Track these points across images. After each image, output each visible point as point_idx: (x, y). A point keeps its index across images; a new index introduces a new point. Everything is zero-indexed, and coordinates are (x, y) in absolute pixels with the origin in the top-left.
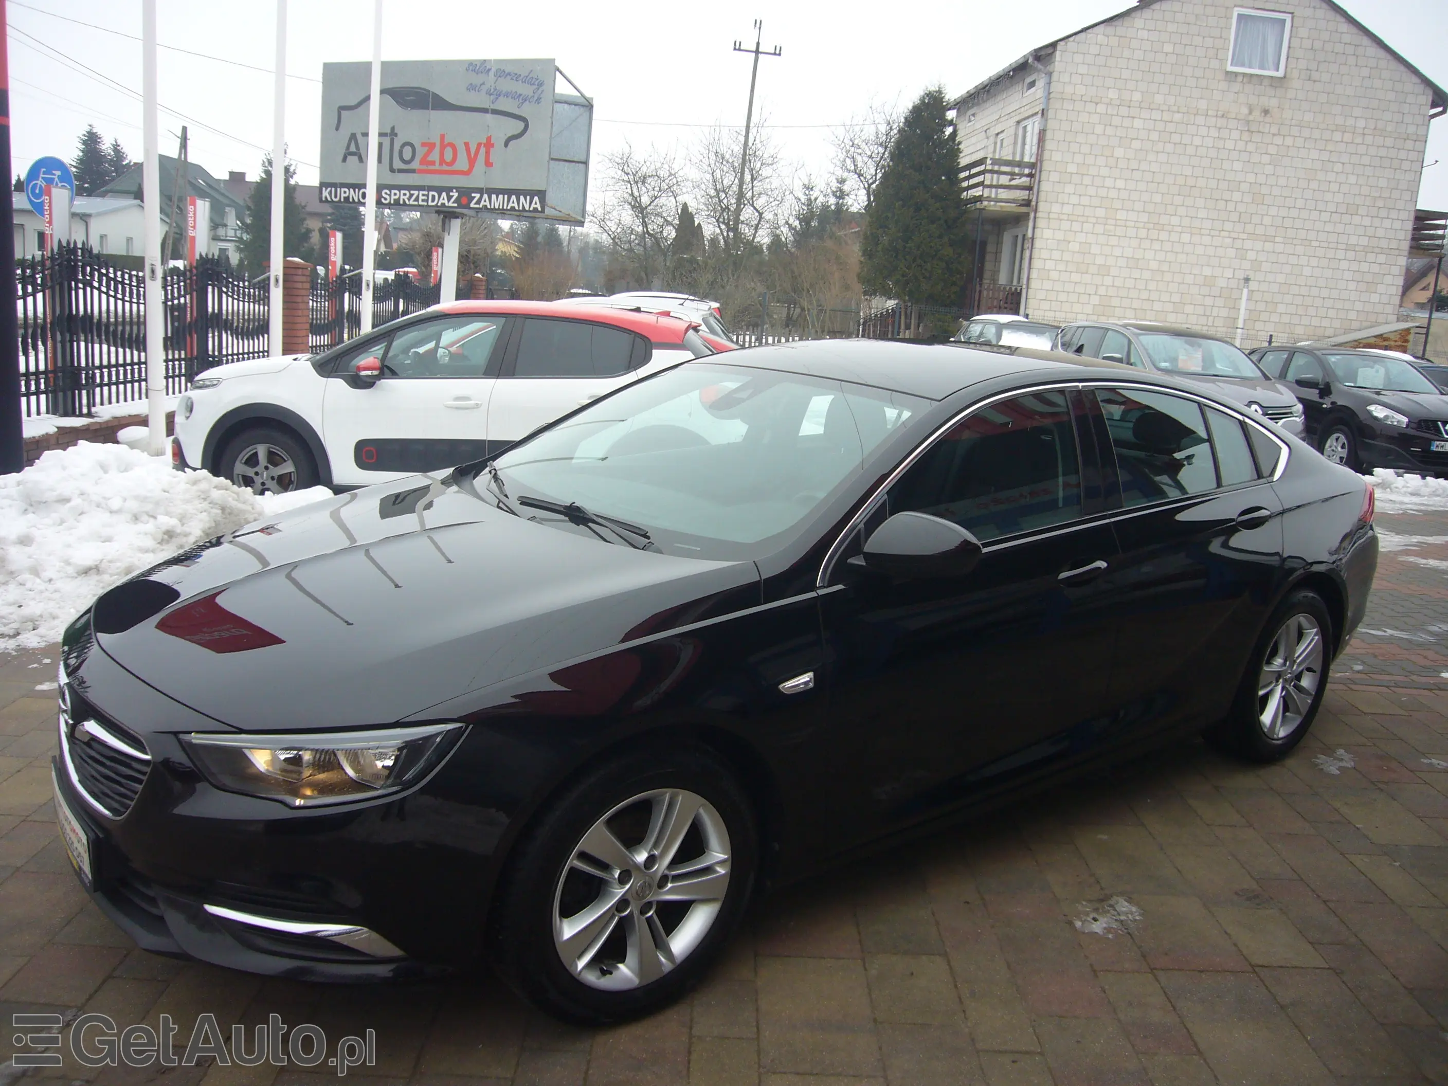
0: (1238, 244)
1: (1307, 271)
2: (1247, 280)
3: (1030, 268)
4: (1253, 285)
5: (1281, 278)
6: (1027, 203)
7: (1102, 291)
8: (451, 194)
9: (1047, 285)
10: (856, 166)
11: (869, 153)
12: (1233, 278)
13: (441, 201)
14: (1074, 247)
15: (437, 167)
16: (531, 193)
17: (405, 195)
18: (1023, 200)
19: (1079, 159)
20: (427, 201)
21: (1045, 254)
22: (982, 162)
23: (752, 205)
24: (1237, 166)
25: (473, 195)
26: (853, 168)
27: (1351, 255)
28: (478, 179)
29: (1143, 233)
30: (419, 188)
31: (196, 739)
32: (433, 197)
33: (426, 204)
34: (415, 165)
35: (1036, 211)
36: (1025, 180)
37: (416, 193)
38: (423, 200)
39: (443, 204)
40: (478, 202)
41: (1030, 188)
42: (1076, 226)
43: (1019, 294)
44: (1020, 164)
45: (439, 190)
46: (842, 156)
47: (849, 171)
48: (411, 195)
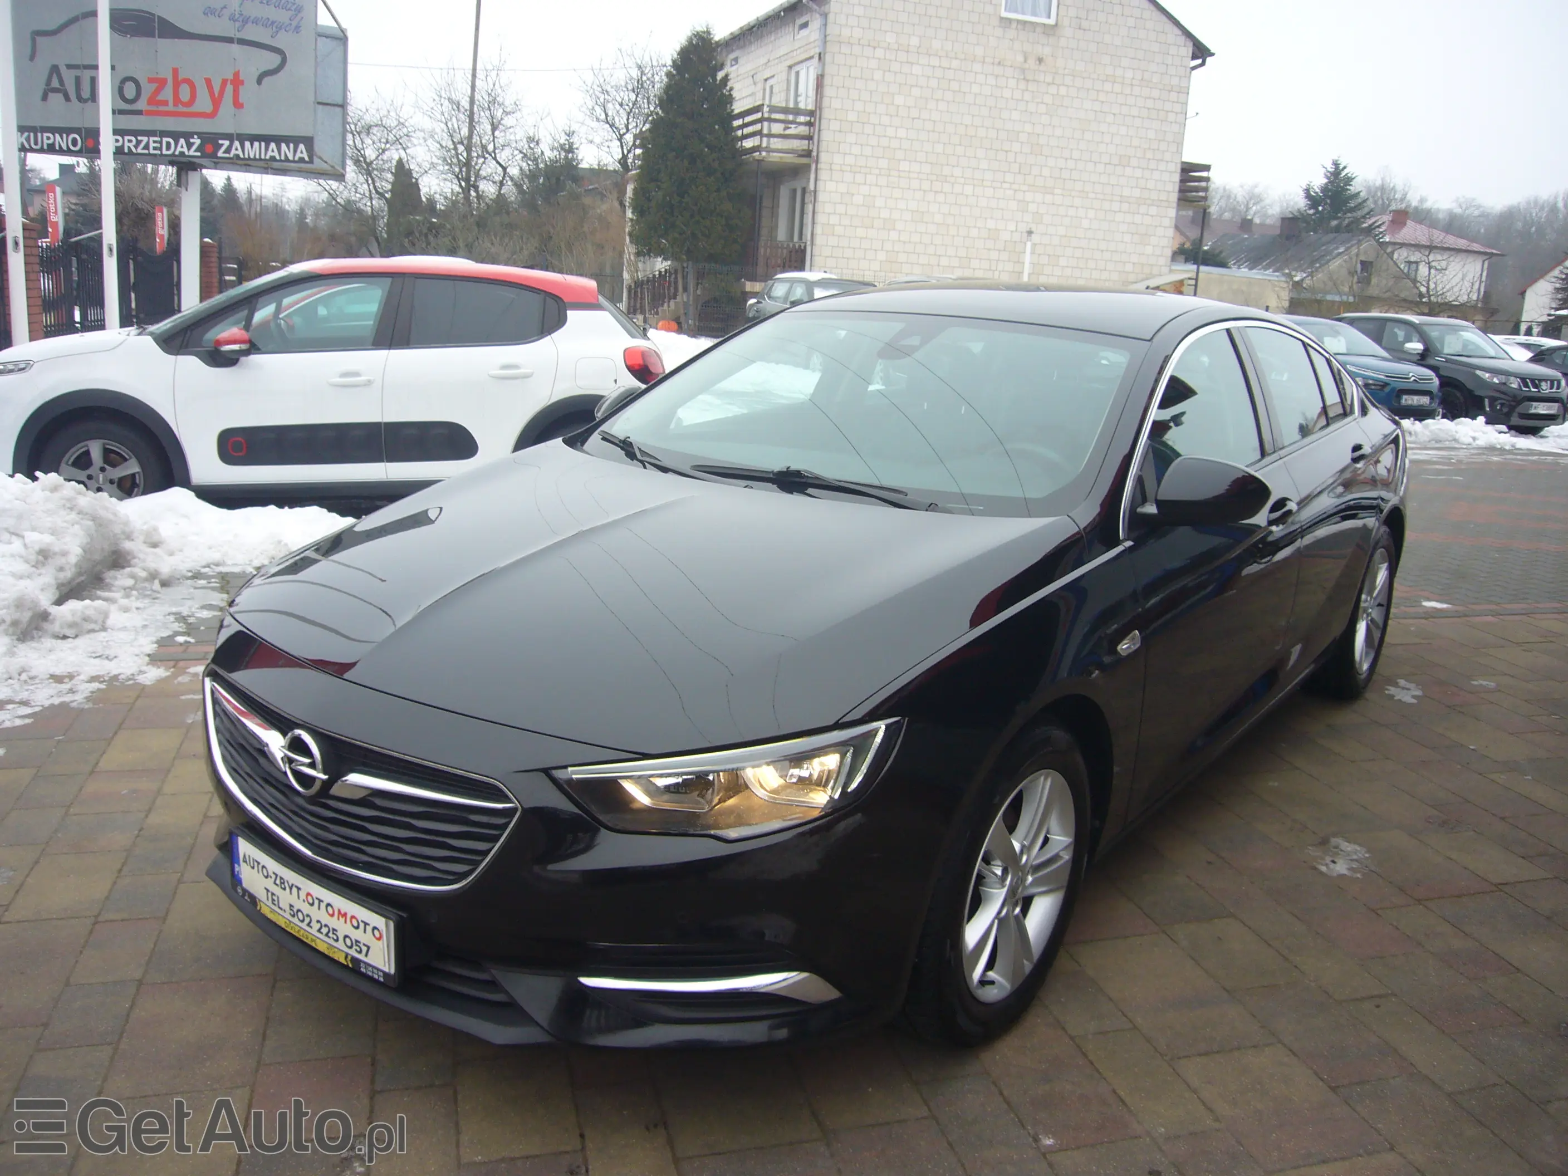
0: (1020, 196)
1: (1085, 223)
2: (1030, 233)
3: (813, 223)
4: (1035, 238)
5: (1061, 231)
6: (808, 154)
7: (888, 246)
8: (192, 140)
9: (833, 241)
10: (607, 115)
11: (620, 100)
12: (1016, 231)
13: (179, 149)
14: (858, 199)
15: (171, 108)
16: (294, 140)
17: (130, 141)
18: (803, 150)
19: (859, 106)
20: (161, 149)
21: (828, 208)
22: (757, 109)
23: (495, 159)
24: (1015, 115)
25: (220, 142)
26: (603, 116)
27: (1125, 207)
28: (226, 122)
29: (926, 185)
30: (149, 133)
31: (577, 773)
32: (168, 144)
33: (159, 152)
34: (142, 105)
35: (817, 162)
36: (803, 130)
37: (145, 139)
38: (155, 148)
39: (182, 154)
40: (228, 151)
41: (810, 138)
42: (859, 178)
43: (803, 252)
44: (797, 112)
45: (176, 136)
46: (590, 104)
47: (598, 120)
48: (139, 142)
